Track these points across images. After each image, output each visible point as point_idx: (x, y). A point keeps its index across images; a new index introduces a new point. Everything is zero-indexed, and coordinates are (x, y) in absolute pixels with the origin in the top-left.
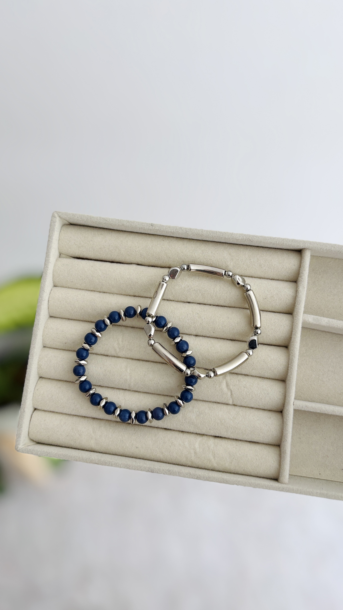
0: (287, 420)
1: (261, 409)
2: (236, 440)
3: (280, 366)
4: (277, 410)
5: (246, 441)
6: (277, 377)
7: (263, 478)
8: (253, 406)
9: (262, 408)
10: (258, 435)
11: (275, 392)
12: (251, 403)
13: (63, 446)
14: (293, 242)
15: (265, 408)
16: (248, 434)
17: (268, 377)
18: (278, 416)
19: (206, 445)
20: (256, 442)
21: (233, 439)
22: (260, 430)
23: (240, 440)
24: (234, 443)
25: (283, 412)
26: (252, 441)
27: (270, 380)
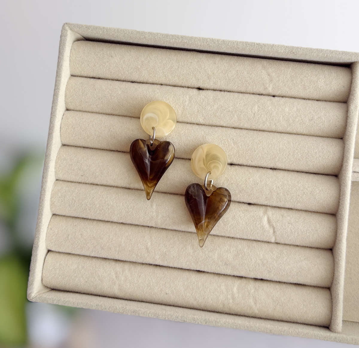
0: (338, 260)
1: (307, 247)
2: (280, 282)
3: (330, 199)
4: (326, 248)
5: (291, 284)
6: (326, 211)
7: (311, 325)
8: (298, 244)
9: (309, 246)
10: (305, 276)
11: (324, 228)
12: (297, 241)
13: (82, 292)
14: (344, 54)
15: (313, 246)
16: (293, 276)
17: (315, 211)
18: (327, 254)
19: (245, 290)
20: (302, 284)
21: (276, 282)
22: (307, 271)
23: (284, 283)
24: (278, 286)
25: (334, 250)
26: (298, 283)
27: (318, 214)
